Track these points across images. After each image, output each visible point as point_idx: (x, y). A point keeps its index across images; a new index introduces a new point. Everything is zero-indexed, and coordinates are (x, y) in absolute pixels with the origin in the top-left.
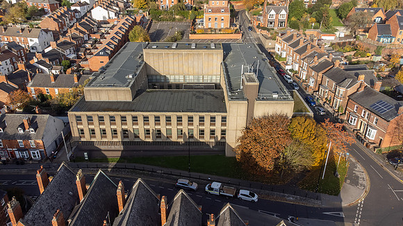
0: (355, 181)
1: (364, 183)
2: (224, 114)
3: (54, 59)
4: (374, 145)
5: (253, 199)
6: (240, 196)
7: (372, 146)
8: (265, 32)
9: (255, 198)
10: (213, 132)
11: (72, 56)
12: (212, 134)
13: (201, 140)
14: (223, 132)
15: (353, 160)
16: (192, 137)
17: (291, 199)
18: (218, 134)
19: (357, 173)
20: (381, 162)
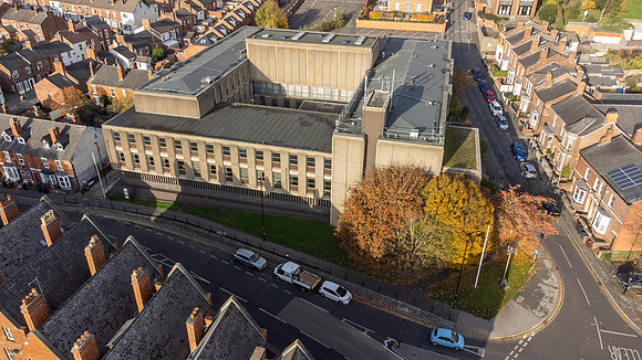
0: (533, 300)
1: (550, 307)
2: (327, 155)
3: (142, 46)
4: (602, 244)
5: (342, 299)
6: (322, 290)
7: (595, 245)
8: (489, 24)
9: (346, 299)
10: (311, 183)
11: (171, 44)
12: (311, 186)
13: (293, 193)
14: (327, 185)
15: (548, 264)
16: (278, 186)
17: (405, 311)
18: (320, 186)
19: (544, 288)
20: (603, 277)
